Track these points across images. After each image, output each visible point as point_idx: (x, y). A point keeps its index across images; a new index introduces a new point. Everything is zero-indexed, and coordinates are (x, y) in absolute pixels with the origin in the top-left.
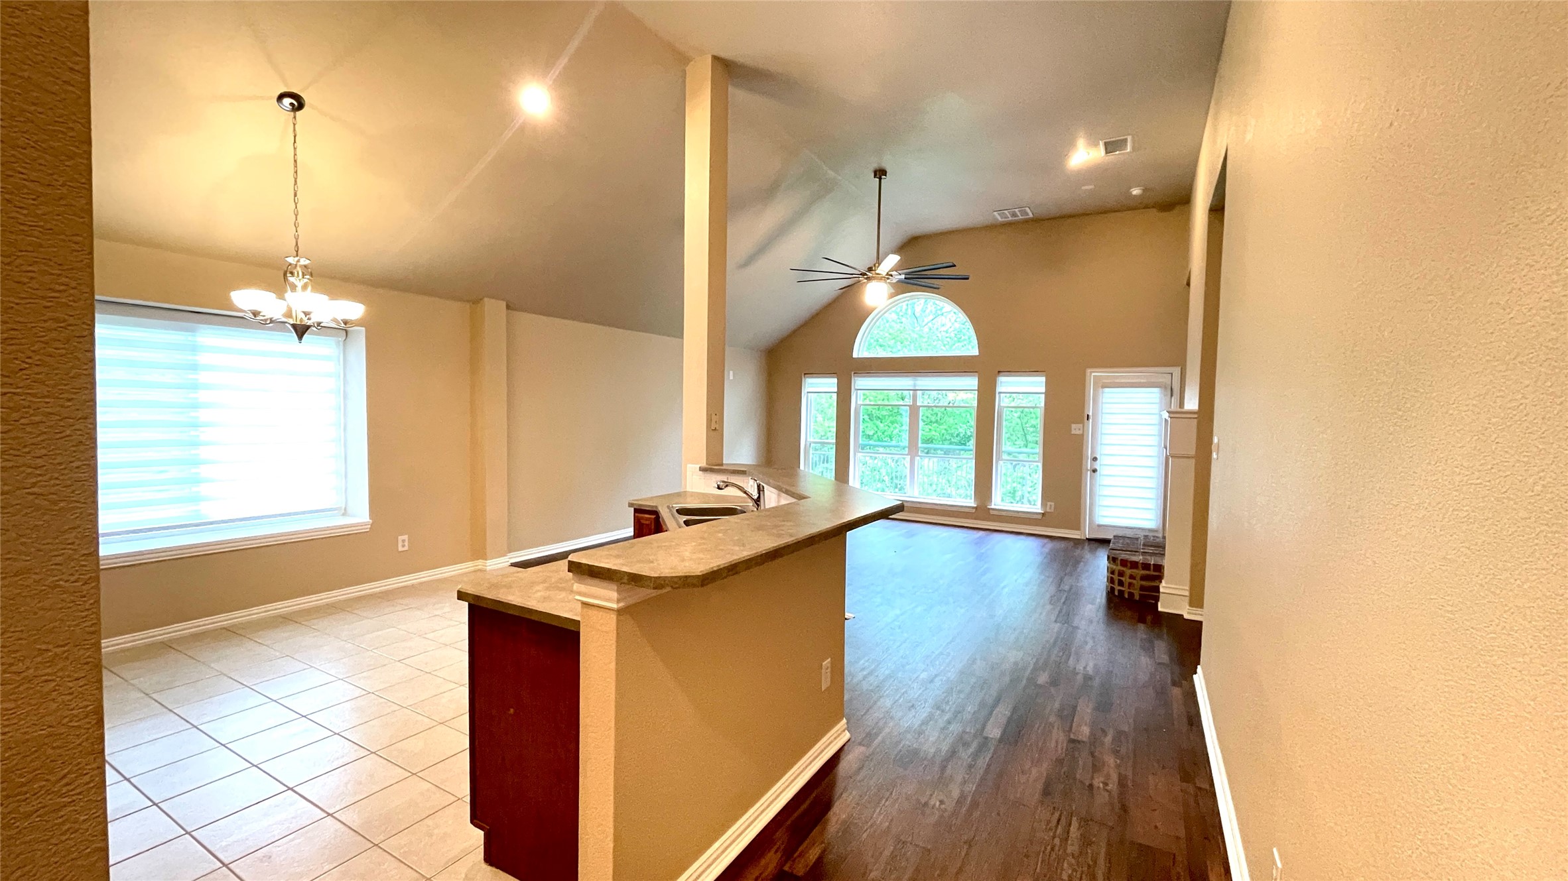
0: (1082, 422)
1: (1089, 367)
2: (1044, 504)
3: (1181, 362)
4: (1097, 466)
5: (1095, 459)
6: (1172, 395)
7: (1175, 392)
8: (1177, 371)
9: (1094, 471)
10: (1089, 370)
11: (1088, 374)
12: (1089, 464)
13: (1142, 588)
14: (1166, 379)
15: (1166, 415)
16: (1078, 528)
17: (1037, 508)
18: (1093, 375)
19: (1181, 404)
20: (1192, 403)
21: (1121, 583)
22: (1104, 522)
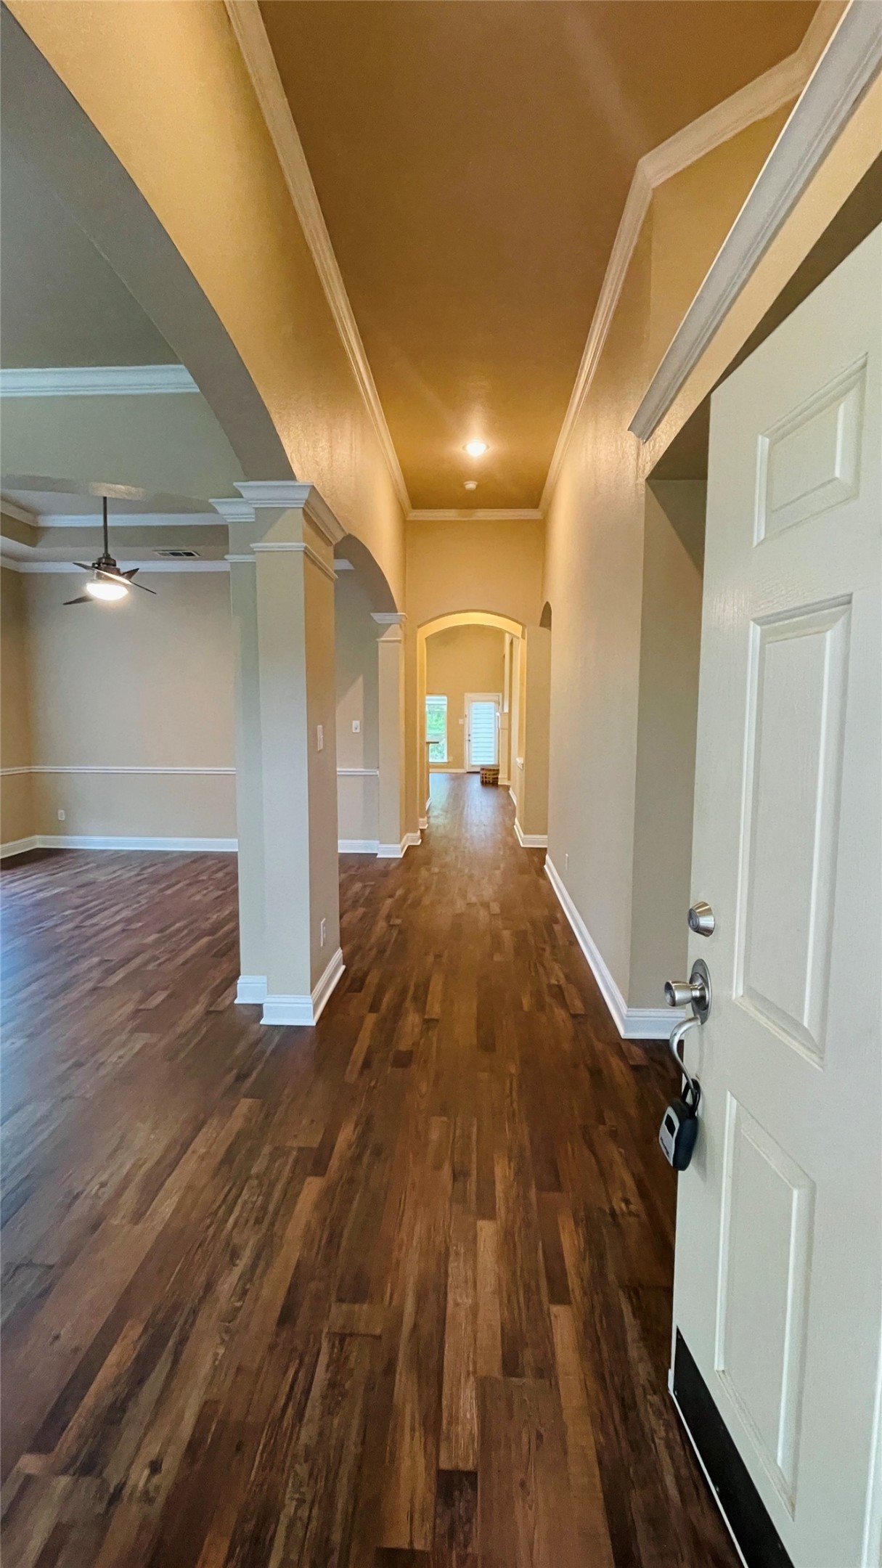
0: (464, 718)
1: (465, 692)
2: (448, 758)
3: (503, 692)
4: (470, 738)
5: (469, 735)
6: (499, 706)
7: (499, 704)
8: (501, 694)
9: (469, 741)
10: (465, 694)
12: (467, 738)
13: (493, 778)
14: (496, 698)
15: (495, 715)
16: (463, 768)
17: (445, 760)
18: (468, 696)
19: (503, 710)
20: (506, 710)
21: (486, 778)
22: (474, 763)
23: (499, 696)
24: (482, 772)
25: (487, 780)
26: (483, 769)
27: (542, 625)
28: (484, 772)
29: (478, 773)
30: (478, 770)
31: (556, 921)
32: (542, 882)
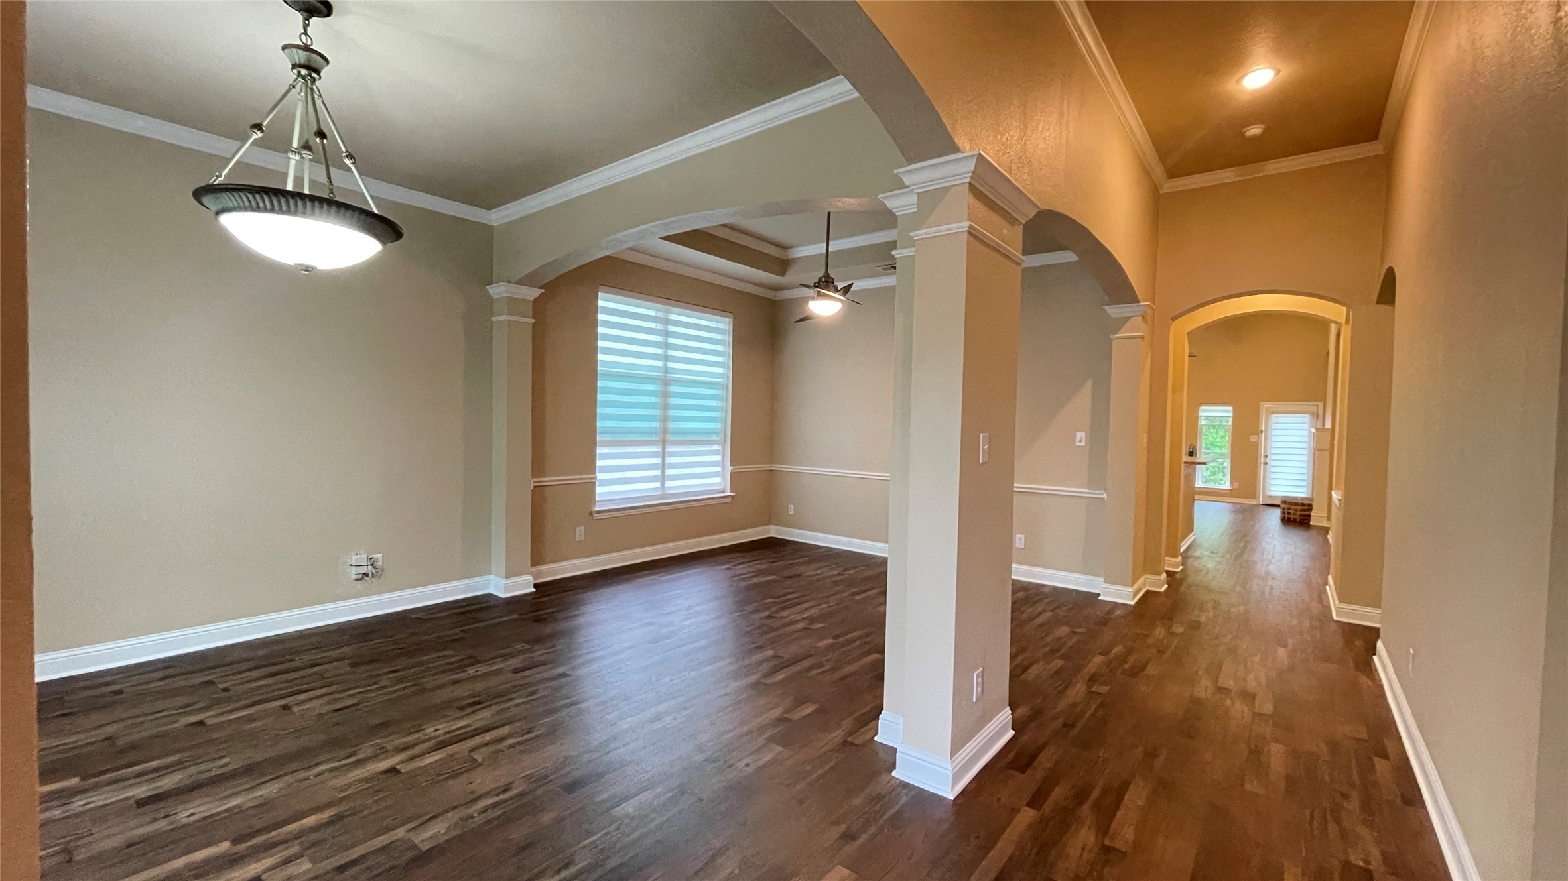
0: (1258, 434)
1: (1262, 402)
2: (1232, 484)
3: (1324, 398)
4: (1268, 460)
5: (1266, 456)
6: (1317, 419)
7: (1319, 417)
8: (1321, 404)
9: (1266, 463)
10: (1262, 403)
11: (1261, 406)
12: (1262, 460)
13: (1301, 515)
14: (1314, 409)
15: (1313, 430)
16: (1255, 498)
17: (1226, 485)
18: (1265, 406)
19: (1324, 425)
20: (1328, 425)
21: (1289, 514)
22: (1273, 494)
23: (1317, 406)
24: (1282, 506)
25: (1292, 516)
26: (1284, 502)
27: (1380, 301)
28: (1285, 506)
29: (1278, 506)
30: (1278, 503)
31: (1384, 755)
32: (1364, 680)
